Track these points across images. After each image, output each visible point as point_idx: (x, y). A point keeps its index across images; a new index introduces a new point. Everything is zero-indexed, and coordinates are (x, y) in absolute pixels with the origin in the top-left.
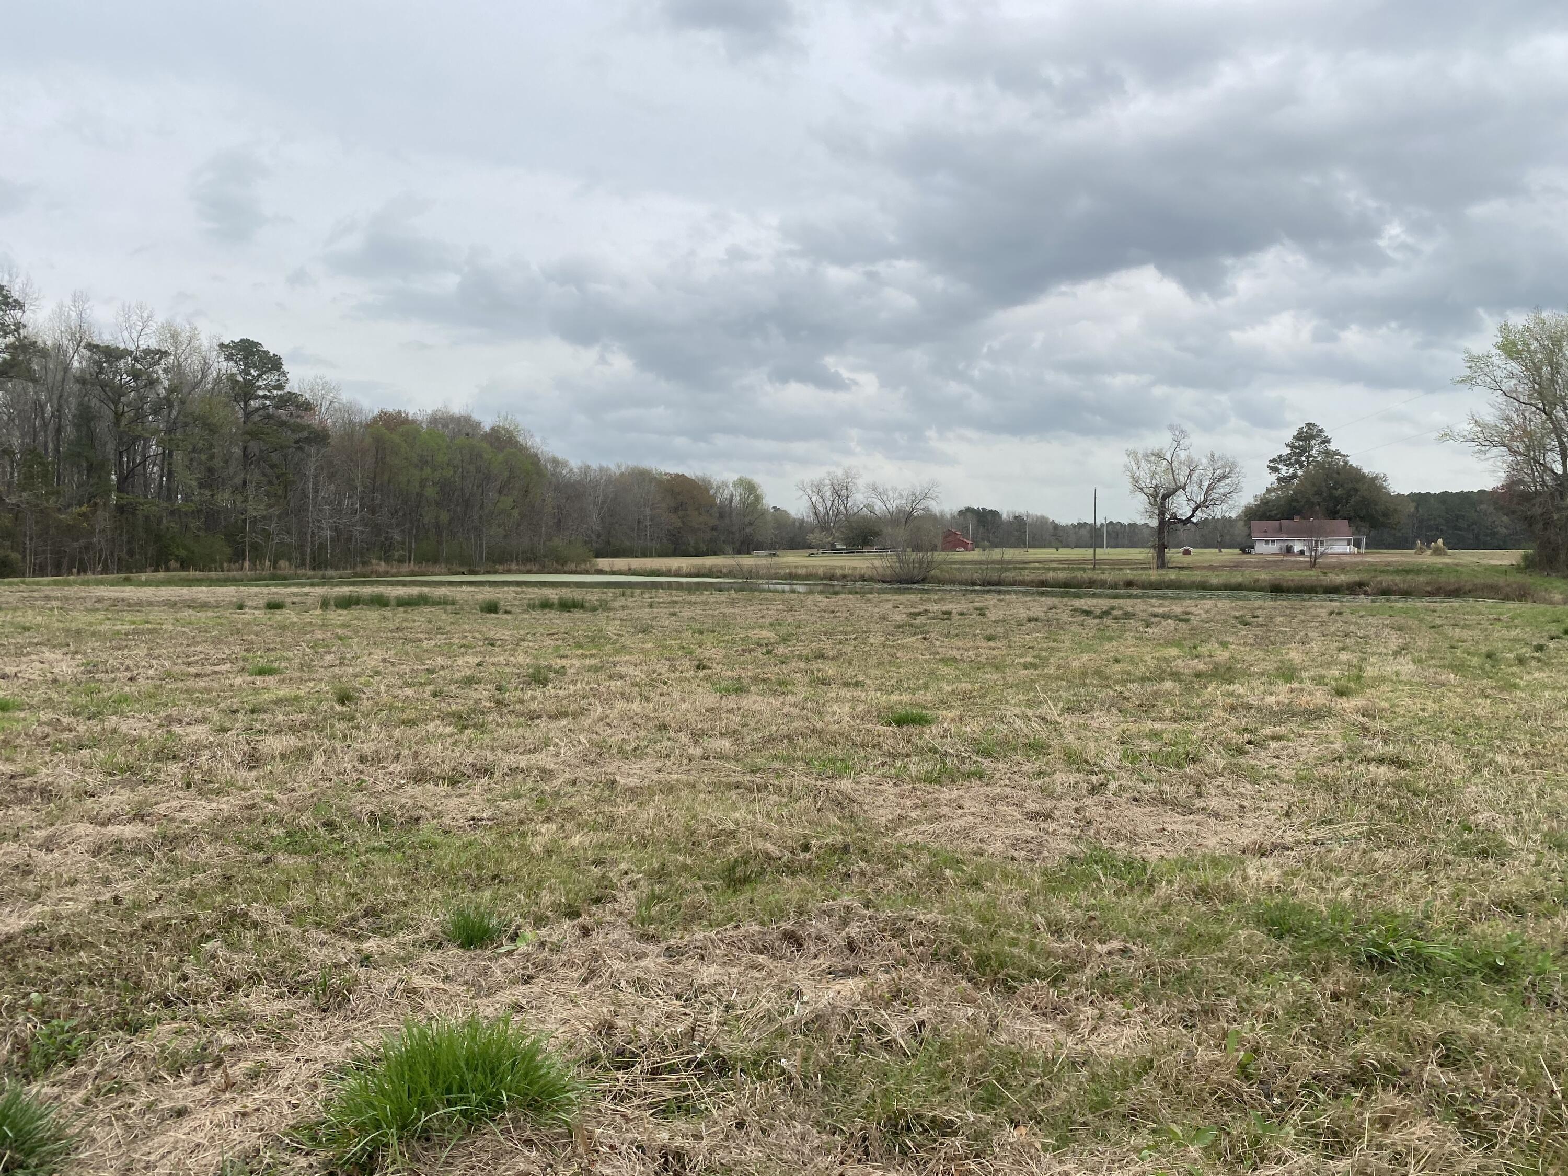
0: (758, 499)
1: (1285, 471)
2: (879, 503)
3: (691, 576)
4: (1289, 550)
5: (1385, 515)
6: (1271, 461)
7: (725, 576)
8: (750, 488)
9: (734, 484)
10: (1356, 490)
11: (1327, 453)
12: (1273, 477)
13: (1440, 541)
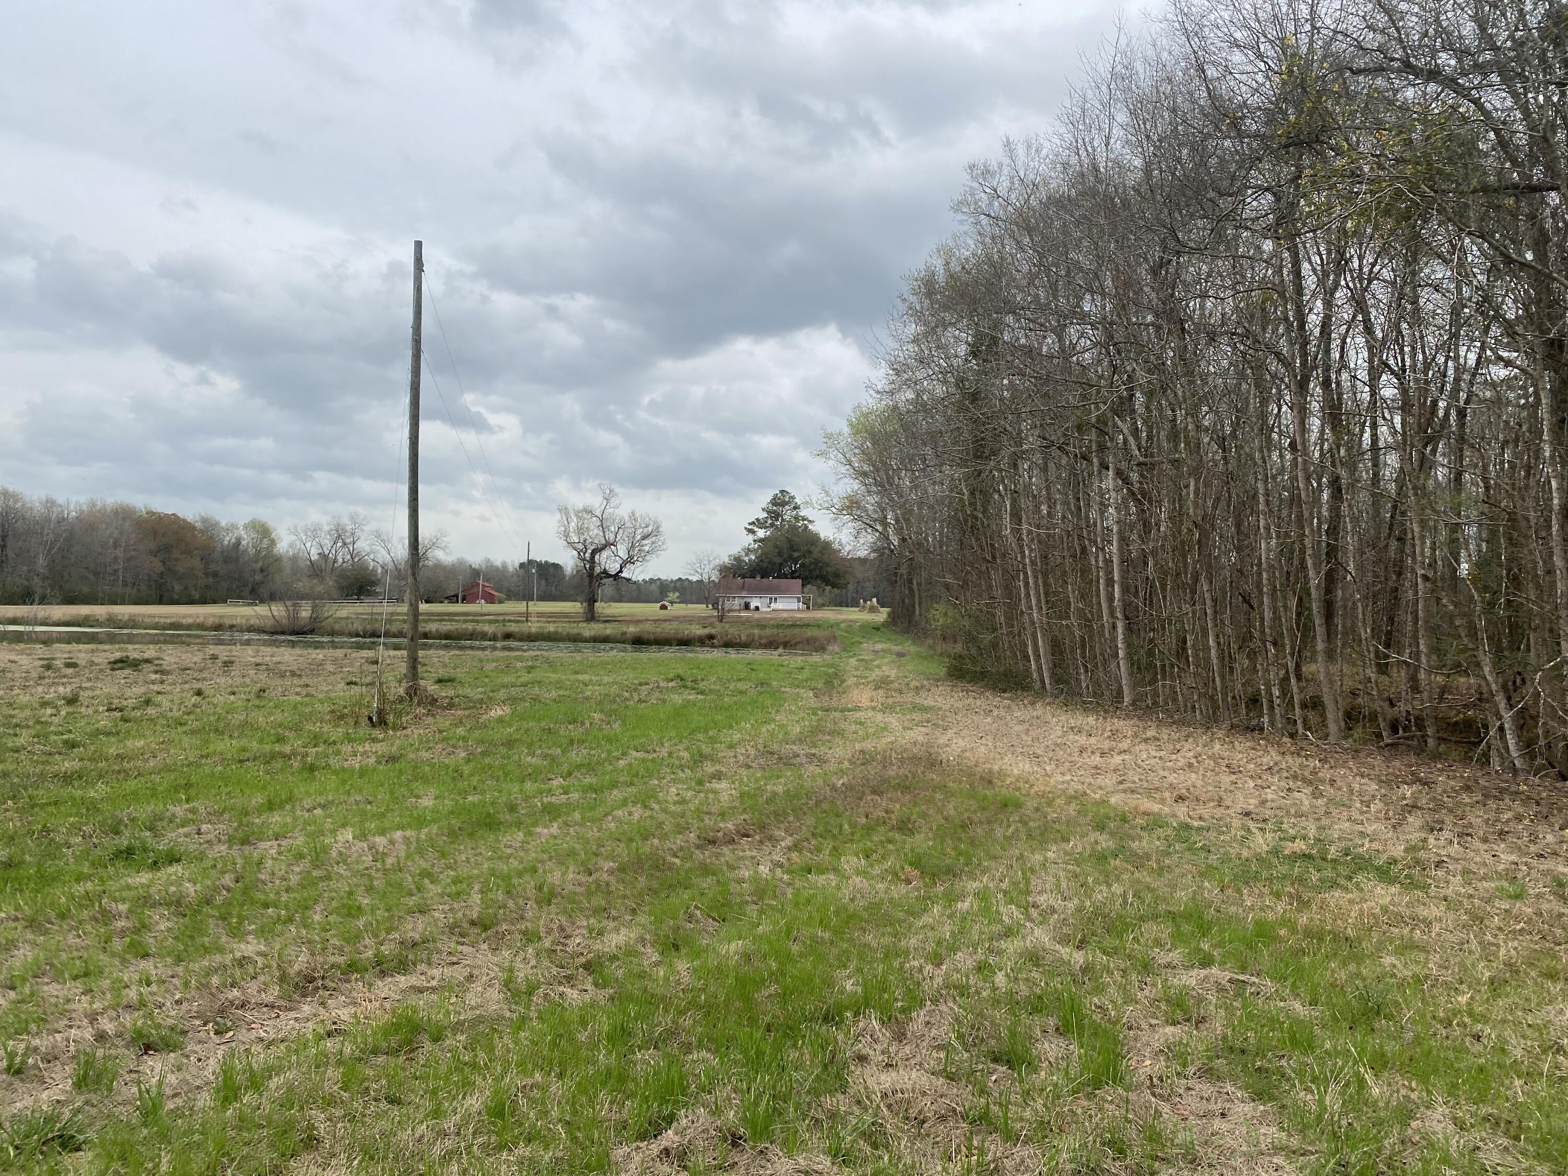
0: (273, 542)
1: (761, 533)
2: (383, 552)
3: (58, 625)
4: (747, 606)
5: (837, 575)
6: (750, 524)
7: (100, 625)
8: (263, 531)
9: (246, 527)
10: (810, 552)
11: (796, 518)
12: (751, 538)
13: (874, 600)
